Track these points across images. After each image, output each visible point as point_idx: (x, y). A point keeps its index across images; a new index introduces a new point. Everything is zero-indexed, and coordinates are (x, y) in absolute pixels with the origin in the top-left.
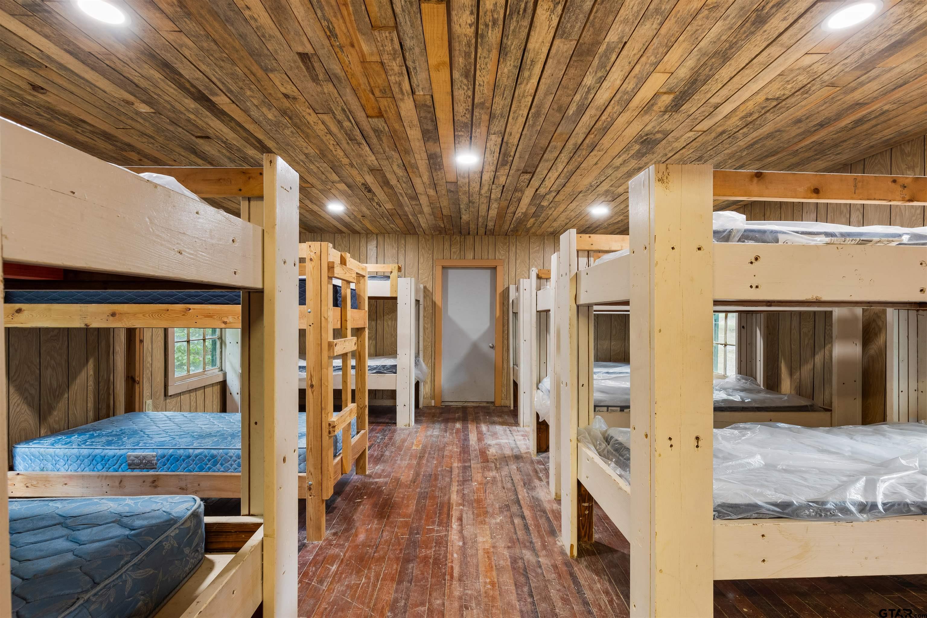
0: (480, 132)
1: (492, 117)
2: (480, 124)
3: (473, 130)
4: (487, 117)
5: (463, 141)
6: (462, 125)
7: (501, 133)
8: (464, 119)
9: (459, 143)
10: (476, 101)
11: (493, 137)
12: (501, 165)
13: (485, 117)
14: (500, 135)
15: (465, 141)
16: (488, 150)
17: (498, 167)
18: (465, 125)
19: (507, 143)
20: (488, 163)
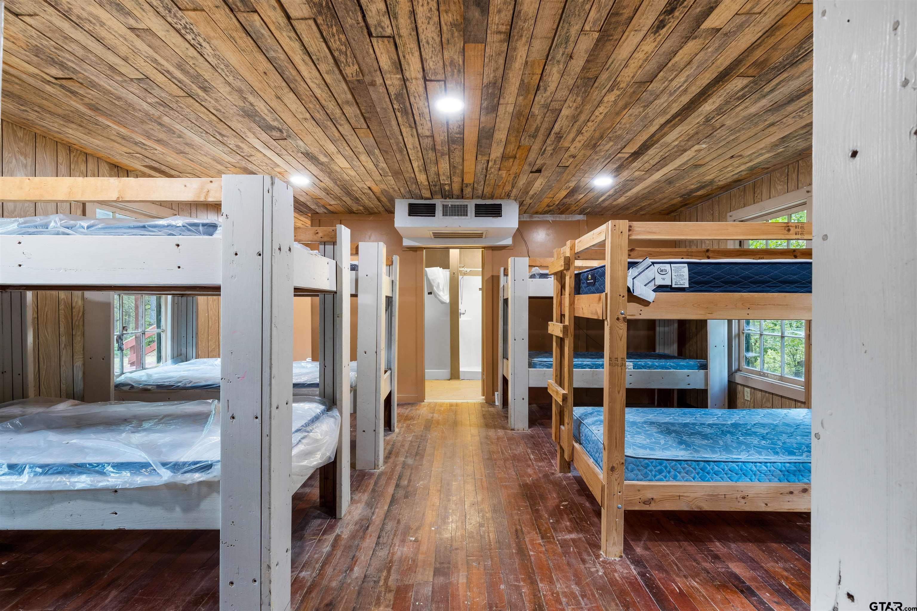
0: (440, 138)
1: (434, 149)
2: (442, 143)
3: (446, 138)
4: (437, 147)
5: (455, 128)
6: (456, 143)
7: (421, 137)
8: (455, 146)
9: (460, 126)
10: (447, 156)
11: (428, 133)
12: (402, 94)
13: (438, 147)
14: (421, 135)
15: (454, 128)
16: (428, 119)
17: (405, 91)
18: (454, 142)
19: (411, 127)
20: (422, 98)
